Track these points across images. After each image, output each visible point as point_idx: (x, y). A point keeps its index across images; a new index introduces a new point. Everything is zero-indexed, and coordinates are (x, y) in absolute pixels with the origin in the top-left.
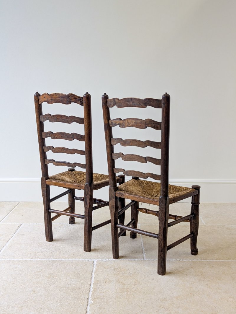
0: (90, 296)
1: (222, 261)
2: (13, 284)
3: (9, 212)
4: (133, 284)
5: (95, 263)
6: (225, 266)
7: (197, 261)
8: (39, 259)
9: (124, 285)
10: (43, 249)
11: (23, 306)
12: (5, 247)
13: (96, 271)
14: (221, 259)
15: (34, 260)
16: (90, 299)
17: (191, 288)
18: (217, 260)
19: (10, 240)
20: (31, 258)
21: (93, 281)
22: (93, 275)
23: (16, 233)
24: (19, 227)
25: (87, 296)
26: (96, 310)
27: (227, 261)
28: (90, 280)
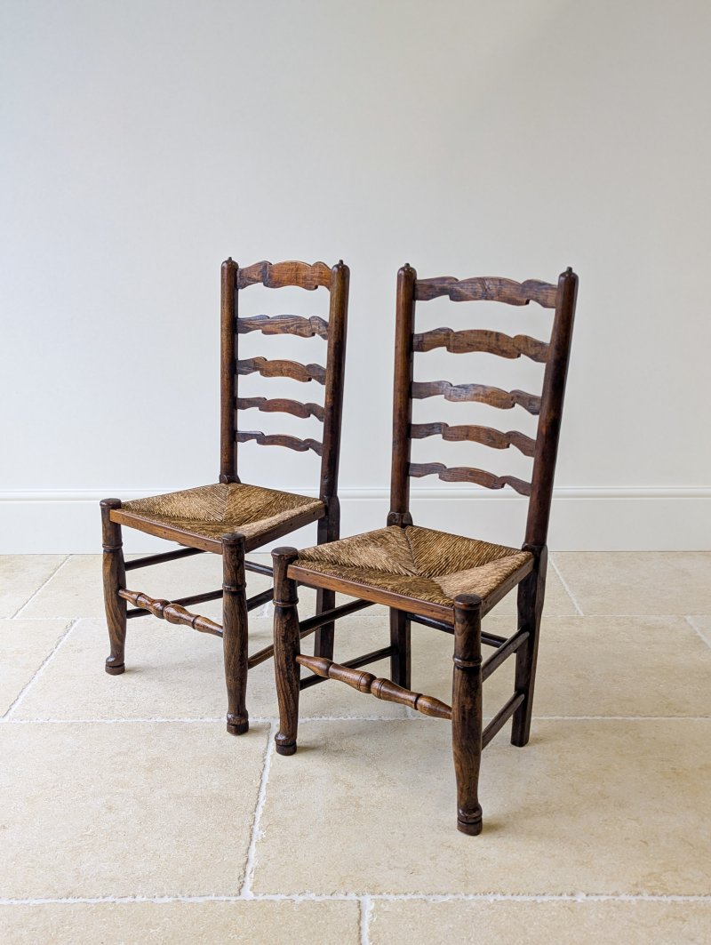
0: (258, 820)
1: (619, 721)
2: (54, 787)
3: (41, 584)
4: (374, 785)
5: (274, 729)
6: (626, 733)
8: (123, 720)
9: (350, 787)
10: (134, 689)
11: (80, 847)
12: (30, 686)
14: (616, 715)
15: (108, 722)
16: (256, 828)
17: (528, 794)
18: (606, 718)
19: (44, 666)
20: (102, 718)
21: (265, 777)
22: (268, 763)
23: (59, 647)
24: (67, 629)
25: (250, 818)
26: (273, 856)
27: (632, 719)
28: (259, 774)
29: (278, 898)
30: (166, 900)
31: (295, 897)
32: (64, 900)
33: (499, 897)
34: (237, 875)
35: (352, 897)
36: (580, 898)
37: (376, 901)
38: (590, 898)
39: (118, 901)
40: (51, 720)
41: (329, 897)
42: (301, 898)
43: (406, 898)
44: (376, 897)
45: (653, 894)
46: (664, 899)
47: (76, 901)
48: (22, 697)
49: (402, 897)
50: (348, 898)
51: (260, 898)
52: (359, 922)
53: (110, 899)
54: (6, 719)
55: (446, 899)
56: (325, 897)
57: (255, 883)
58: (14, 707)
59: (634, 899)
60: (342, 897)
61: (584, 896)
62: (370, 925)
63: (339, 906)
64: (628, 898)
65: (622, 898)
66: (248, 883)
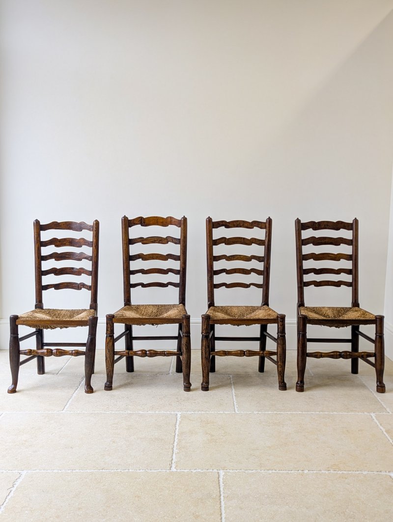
0: (175, 447)
2: (89, 435)
4: (222, 435)
5: (179, 416)
6: (329, 418)
7: (296, 414)
8: (114, 412)
9: (212, 436)
10: (117, 401)
11: (104, 454)
12: (71, 400)
13: (180, 423)
14: (325, 412)
15: (107, 413)
16: (175, 449)
18: (320, 413)
20: (105, 411)
21: (177, 433)
22: (177, 427)
23: (81, 385)
25: (172, 446)
26: (182, 458)
27: (332, 413)
29: (186, 471)
30: (141, 471)
31: (193, 471)
32: (101, 471)
33: (274, 471)
34: (169, 464)
35: (215, 470)
36: (306, 472)
37: (225, 472)
38: (310, 472)
39: (122, 471)
40: (83, 412)
41: (206, 471)
42: (195, 471)
43: (236, 471)
45: (335, 471)
46: (339, 472)
47: (106, 471)
48: (68, 404)
50: (214, 471)
51: (179, 471)
52: (218, 478)
53: (119, 470)
54: (64, 411)
55: (253, 472)
56: (204, 471)
57: (176, 466)
58: (66, 407)
59: (327, 472)
60: (211, 471)
61: (307, 471)
62: (223, 479)
63: (210, 473)
64: (324, 472)
65: (323, 471)
66: (174, 466)
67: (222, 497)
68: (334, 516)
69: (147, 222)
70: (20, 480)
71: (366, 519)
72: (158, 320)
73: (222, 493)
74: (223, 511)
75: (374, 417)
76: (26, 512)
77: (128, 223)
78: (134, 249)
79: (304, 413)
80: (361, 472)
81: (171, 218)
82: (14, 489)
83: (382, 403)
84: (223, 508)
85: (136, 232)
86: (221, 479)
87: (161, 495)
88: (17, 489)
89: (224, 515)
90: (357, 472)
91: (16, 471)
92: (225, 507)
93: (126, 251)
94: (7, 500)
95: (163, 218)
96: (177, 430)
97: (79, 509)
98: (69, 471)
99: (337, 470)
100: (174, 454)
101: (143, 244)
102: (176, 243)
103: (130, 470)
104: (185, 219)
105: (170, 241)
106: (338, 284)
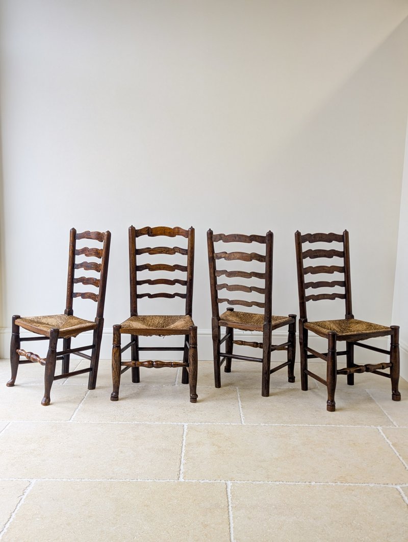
0: (182, 457)
4: (229, 447)
5: (186, 427)
7: (303, 426)
9: (220, 447)
11: (112, 464)
13: (187, 434)
14: (331, 424)
16: (182, 459)
21: (184, 444)
22: (184, 438)
23: (87, 395)
25: (179, 456)
26: (190, 468)
27: (339, 426)
28: (181, 442)
29: (194, 481)
30: (150, 481)
31: (200, 481)
32: (110, 480)
33: (281, 483)
34: (176, 474)
35: (223, 481)
36: (313, 483)
37: (233, 483)
38: (317, 483)
39: (131, 481)
40: (90, 422)
41: (214, 481)
42: (203, 481)
44: (233, 481)
45: (342, 483)
46: (346, 484)
47: (114, 480)
48: (75, 414)
49: (243, 482)
50: (221, 482)
51: (187, 481)
52: (226, 488)
53: (128, 480)
54: (71, 421)
55: (260, 483)
56: (212, 481)
57: (184, 477)
58: (73, 417)
59: (334, 484)
60: (219, 481)
62: (231, 490)
63: (218, 484)
64: (332, 484)
65: (329, 483)
66: (181, 476)
67: (230, 507)
68: (341, 526)
69: (154, 232)
70: (30, 489)
71: (373, 530)
72: (165, 331)
73: (230, 503)
74: (232, 521)
75: (381, 431)
76: (38, 519)
77: (135, 233)
78: (141, 260)
79: (310, 425)
80: (367, 484)
81: (178, 228)
82: (24, 497)
83: (389, 416)
84: (231, 518)
85: (143, 242)
86: (229, 490)
87: (170, 504)
88: (27, 497)
89: (232, 525)
90: (365, 485)
91: (26, 479)
92: (233, 517)
93: (133, 261)
94: (18, 508)
95: (170, 229)
96: (184, 441)
97: (89, 517)
98: (78, 480)
99: (344, 482)
100: (182, 465)
101: (150, 254)
102: (183, 254)
103: (139, 480)
104: (192, 230)
105: (177, 252)
106: (332, 297)
